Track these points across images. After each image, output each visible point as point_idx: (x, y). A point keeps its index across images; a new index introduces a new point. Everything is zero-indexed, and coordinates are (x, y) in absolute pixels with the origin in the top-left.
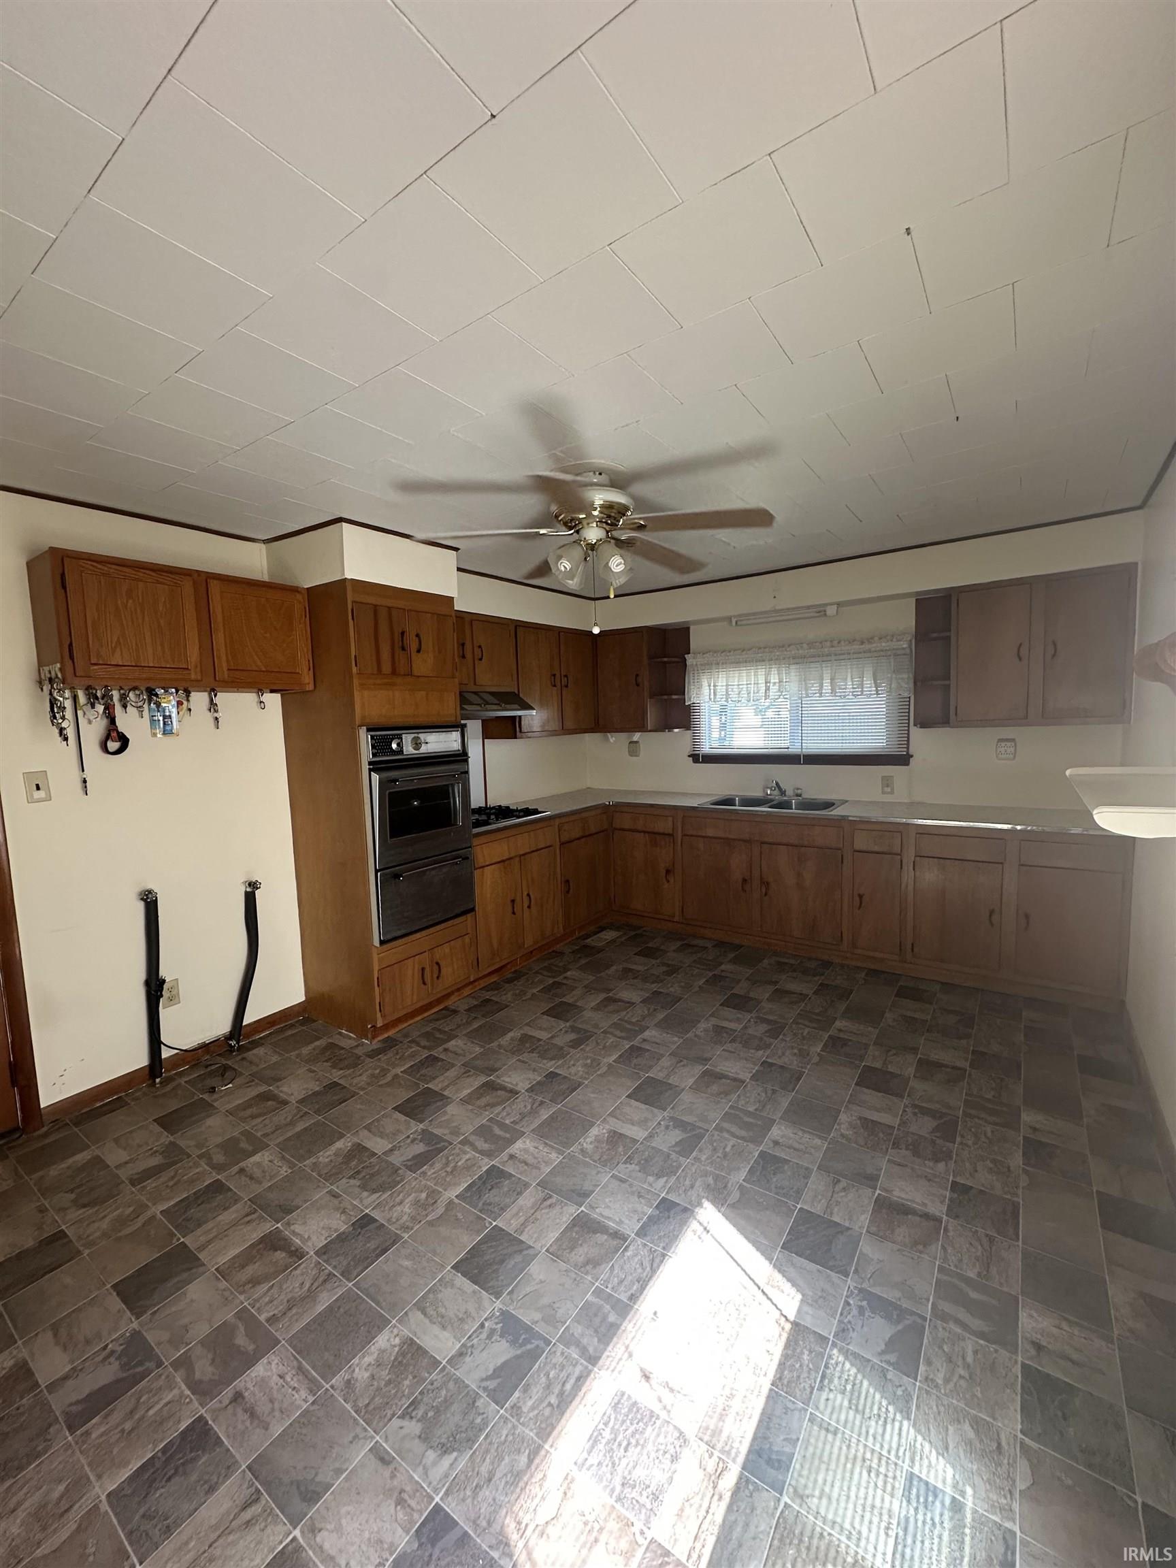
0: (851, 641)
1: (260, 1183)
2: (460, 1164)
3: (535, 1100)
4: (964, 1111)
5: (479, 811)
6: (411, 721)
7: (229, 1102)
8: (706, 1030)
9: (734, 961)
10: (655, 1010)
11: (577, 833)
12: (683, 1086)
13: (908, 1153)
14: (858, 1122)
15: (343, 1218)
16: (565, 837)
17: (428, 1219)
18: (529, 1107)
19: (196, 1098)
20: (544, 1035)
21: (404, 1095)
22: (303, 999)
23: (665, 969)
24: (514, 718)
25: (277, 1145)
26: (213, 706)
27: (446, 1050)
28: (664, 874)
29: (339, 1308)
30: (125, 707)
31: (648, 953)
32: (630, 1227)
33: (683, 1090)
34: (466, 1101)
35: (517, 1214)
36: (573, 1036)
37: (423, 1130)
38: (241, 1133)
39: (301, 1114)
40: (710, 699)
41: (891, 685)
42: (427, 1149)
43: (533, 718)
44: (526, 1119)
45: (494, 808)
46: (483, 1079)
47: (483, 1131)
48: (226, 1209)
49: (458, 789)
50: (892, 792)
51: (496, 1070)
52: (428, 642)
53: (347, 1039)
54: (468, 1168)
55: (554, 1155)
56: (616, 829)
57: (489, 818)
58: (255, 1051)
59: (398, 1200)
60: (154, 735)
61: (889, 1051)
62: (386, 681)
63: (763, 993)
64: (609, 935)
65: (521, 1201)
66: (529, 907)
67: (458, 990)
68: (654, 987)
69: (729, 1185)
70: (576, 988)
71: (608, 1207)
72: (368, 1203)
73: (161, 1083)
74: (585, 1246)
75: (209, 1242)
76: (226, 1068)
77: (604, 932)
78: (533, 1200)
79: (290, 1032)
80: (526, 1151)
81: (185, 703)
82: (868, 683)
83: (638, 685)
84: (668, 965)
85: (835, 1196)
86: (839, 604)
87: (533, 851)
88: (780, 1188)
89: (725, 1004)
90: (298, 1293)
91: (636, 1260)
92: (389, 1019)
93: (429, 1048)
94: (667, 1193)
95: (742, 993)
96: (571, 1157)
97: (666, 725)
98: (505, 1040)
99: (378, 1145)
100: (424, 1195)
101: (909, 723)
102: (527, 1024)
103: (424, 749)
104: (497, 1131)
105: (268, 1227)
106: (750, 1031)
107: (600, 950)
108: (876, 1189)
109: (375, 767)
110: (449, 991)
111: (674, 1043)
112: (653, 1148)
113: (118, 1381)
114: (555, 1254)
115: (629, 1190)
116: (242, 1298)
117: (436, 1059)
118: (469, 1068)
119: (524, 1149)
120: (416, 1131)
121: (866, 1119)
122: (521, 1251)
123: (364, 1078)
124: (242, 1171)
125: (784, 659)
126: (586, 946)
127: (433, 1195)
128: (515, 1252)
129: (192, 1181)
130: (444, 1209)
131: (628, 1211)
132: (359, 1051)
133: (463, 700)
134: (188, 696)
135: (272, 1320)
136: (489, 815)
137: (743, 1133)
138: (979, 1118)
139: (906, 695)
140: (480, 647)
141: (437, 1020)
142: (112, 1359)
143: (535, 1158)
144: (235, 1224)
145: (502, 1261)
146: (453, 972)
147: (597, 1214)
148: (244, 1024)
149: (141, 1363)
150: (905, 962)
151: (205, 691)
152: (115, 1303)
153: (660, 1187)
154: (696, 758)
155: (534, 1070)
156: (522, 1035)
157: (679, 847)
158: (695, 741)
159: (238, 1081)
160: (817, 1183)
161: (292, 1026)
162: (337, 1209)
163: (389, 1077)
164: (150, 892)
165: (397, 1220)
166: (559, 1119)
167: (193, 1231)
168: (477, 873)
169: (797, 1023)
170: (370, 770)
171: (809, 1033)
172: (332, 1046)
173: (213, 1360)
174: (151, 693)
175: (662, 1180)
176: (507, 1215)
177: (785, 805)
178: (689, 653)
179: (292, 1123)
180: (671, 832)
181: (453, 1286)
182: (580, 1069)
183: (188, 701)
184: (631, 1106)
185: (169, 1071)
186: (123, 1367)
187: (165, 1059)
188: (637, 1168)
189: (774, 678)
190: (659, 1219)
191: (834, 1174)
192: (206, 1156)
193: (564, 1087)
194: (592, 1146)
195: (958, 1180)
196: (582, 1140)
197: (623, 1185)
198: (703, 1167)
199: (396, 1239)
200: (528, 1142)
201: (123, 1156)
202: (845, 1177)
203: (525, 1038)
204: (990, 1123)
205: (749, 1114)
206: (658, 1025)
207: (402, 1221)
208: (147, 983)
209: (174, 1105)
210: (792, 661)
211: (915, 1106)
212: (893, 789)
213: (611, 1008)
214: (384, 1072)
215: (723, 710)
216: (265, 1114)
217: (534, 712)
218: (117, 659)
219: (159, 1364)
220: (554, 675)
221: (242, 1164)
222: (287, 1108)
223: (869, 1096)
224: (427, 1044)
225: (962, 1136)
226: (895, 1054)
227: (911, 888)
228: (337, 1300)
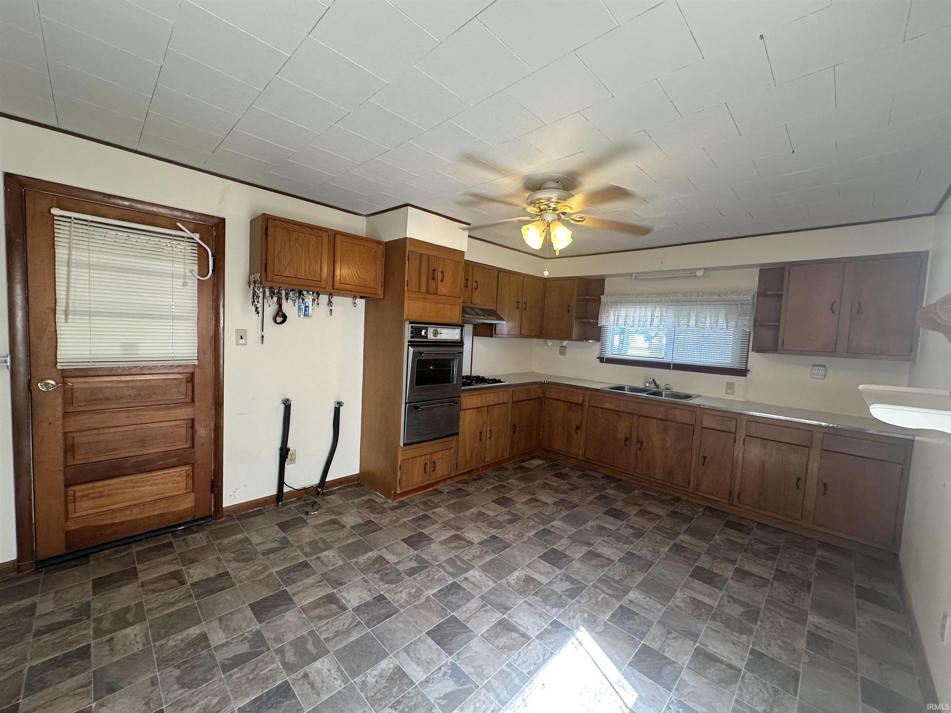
0: (712, 294)
1: (327, 566)
2: (436, 577)
3: (482, 549)
4: (764, 606)
5: (467, 377)
6: (434, 320)
7: (315, 521)
8: (592, 527)
9: (616, 488)
10: (561, 510)
11: (522, 397)
12: (574, 557)
13: (722, 625)
14: (689, 599)
15: (369, 593)
16: (516, 399)
17: (415, 603)
18: (479, 553)
19: (298, 516)
20: (491, 514)
21: (408, 534)
22: (358, 472)
23: (570, 486)
24: (492, 324)
25: (337, 548)
26: (330, 303)
27: (434, 513)
28: (575, 429)
29: (362, 641)
30: (287, 299)
31: (560, 476)
32: (533, 633)
33: (574, 559)
34: (443, 543)
35: (466, 611)
36: (509, 517)
37: (417, 555)
38: (320, 538)
39: (352, 534)
40: (614, 324)
41: (737, 323)
42: (418, 565)
43: (504, 326)
44: (477, 559)
45: (475, 377)
46: (453, 532)
47: (451, 562)
48: (308, 577)
49: (456, 363)
50: (733, 393)
51: (461, 529)
52: (447, 278)
53: (380, 498)
54: (440, 580)
55: (490, 583)
56: (547, 398)
57: (472, 382)
58: (330, 497)
59: (400, 589)
60: (299, 316)
61: (715, 559)
62: (423, 296)
63: (633, 510)
64: (537, 462)
65: (468, 605)
66: (490, 438)
67: (444, 480)
68: (562, 496)
69: (598, 620)
70: (514, 490)
71: (520, 618)
72: (383, 589)
73: (281, 505)
74: (504, 638)
75: (299, 592)
76: (314, 503)
77: (534, 460)
78: (476, 605)
79: (349, 490)
80: (475, 577)
81: (316, 300)
82: (722, 321)
83: (569, 312)
84: (572, 485)
85: (667, 641)
86: (706, 270)
87: (496, 405)
88: (631, 629)
89: (606, 513)
90: (341, 629)
91: (534, 652)
92: (405, 490)
93: (425, 510)
94: (558, 617)
95: (618, 508)
96: (501, 585)
97: (584, 338)
98: (468, 513)
99: (392, 558)
100: (414, 590)
101: (748, 349)
102: (483, 506)
103: (439, 337)
104: (459, 563)
105: (329, 590)
106: (621, 532)
107: (530, 470)
108: (696, 642)
109: (412, 344)
110: (439, 479)
111: (571, 531)
112: (552, 590)
113: (249, 653)
114: (486, 638)
115: (534, 611)
116: (312, 624)
117: (428, 517)
118: (446, 525)
119: (473, 576)
120: (413, 554)
121: (694, 598)
122: (466, 632)
123: (387, 521)
124: (318, 558)
125: (665, 302)
126: (521, 467)
127: (419, 592)
128: (462, 633)
129: (292, 559)
130: (424, 600)
131: (533, 623)
132: (386, 506)
133: (464, 311)
134: (318, 297)
135: (327, 640)
136: (472, 380)
137: (610, 592)
138: (776, 612)
139: (748, 330)
140: (476, 282)
141: (430, 495)
142: (246, 641)
143: (479, 582)
144: (312, 586)
145: (455, 636)
146: (442, 469)
147: (513, 621)
148: (326, 480)
149: (259, 647)
150: (733, 505)
151: (327, 294)
152: (249, 613)
153: (554, 613)
154: (601, 360)
155: (484, 533)
156: (479, 511)
157: (586, 413)
158: (602, 349)
159: (320, 511)
160: (655, 631)
161: (351, 486)
162: (365, 589)
163: (400, 523)
164: (288, 400)
165: (398, 601)
166: (496, 562)
167: (290, 585)
168: (462, 413)
169: (653, 532)
170: (409, 345)
171: (660, 539)
172: (372, 500)
173: (295, 653)
174: (300, 293)
175: (555, 610)
176: (460, 610)
177: (659, 394)
178: (603, 294)
179: (347, 538)
180: (581, 403)
181: (425, 643)
182: (511, 536)
183: (318, 299)
184: (540, 563)
185: (287, 499)
186: (252, 646)
187: (285, 492)
188: (541, 600)
189: (657, 313)
190: (551, 632)
191: (668, 627)
192: (301, 547)
193: (501, 545)
194: (514, 582)
195: (756, 648)
196: (508, 577)
197: (531, 608)
198: (581, 607)
199: (396, 611)
200: (476, 572)
201: (260, 540)
202: (676, 631)
203: (480, 514)
204: (784, 617)
205: (616, 581)
206: (562, 519)
207: (400, 602)
208: (281, 449)
209: (287, 518)
210: (670, 304)
211: (730, 596)
212: (733, 392)
213: (534, 504)
214: (398, 519)
215: (622, 332)
216: (333, 531)
217: (504, 322)
218: (286, 274)
219: (268, 649)
220: (518, 302)
221: (318, 555)
222: (345, 530)
223: (698, 584)
224: (424, 508)
225: (762, 621)
226: (718, 562)
227: (741, 456)
228: (362, 637)
